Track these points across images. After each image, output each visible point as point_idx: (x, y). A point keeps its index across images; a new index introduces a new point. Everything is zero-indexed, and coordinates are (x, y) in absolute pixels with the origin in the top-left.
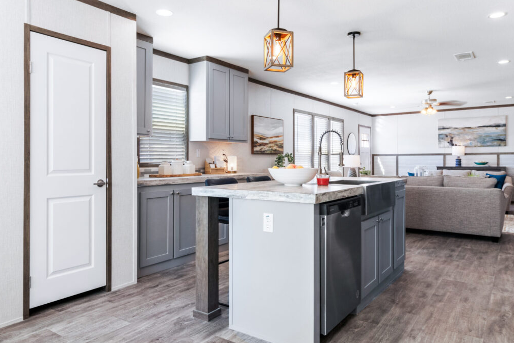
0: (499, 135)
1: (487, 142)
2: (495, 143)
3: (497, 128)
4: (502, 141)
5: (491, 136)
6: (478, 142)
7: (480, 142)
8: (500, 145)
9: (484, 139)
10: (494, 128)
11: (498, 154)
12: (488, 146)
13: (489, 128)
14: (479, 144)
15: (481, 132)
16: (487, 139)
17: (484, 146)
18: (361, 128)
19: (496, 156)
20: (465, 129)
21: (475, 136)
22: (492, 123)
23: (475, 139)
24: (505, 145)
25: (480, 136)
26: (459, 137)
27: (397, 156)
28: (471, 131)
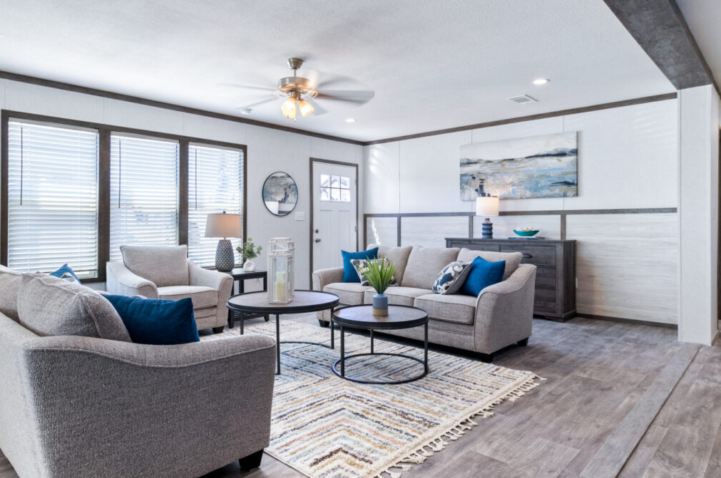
0: (563, 174)
1: (542, 188)
2: (557, 190)
3: (560, 158)
4: (571, 185)
5: (549, 177)
6: (526, 188)
7: (530, 189)
8: (565, 195)
9: (537, 183)
10: (554, 160)
11: (563, 214)
12: (544, 197)
13: (546, 158)
14: (528, 194)
15: (531, 169)
16: (543, 182)
17: (537, 197)
18: (315, 164)
19: (559, 217)
20: (504, 163)
21: (521, 176)
22: (551, 149)
23: (522, 182)
24: (577, 195)
25: (531, 177)
26: (494, 181)
27: (400, 216)
28: (514, 165)
